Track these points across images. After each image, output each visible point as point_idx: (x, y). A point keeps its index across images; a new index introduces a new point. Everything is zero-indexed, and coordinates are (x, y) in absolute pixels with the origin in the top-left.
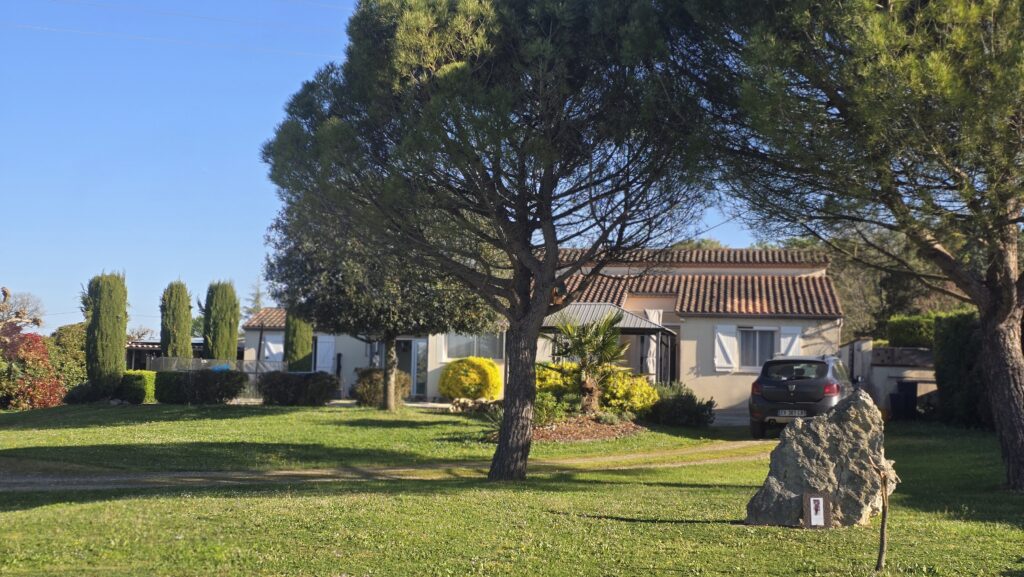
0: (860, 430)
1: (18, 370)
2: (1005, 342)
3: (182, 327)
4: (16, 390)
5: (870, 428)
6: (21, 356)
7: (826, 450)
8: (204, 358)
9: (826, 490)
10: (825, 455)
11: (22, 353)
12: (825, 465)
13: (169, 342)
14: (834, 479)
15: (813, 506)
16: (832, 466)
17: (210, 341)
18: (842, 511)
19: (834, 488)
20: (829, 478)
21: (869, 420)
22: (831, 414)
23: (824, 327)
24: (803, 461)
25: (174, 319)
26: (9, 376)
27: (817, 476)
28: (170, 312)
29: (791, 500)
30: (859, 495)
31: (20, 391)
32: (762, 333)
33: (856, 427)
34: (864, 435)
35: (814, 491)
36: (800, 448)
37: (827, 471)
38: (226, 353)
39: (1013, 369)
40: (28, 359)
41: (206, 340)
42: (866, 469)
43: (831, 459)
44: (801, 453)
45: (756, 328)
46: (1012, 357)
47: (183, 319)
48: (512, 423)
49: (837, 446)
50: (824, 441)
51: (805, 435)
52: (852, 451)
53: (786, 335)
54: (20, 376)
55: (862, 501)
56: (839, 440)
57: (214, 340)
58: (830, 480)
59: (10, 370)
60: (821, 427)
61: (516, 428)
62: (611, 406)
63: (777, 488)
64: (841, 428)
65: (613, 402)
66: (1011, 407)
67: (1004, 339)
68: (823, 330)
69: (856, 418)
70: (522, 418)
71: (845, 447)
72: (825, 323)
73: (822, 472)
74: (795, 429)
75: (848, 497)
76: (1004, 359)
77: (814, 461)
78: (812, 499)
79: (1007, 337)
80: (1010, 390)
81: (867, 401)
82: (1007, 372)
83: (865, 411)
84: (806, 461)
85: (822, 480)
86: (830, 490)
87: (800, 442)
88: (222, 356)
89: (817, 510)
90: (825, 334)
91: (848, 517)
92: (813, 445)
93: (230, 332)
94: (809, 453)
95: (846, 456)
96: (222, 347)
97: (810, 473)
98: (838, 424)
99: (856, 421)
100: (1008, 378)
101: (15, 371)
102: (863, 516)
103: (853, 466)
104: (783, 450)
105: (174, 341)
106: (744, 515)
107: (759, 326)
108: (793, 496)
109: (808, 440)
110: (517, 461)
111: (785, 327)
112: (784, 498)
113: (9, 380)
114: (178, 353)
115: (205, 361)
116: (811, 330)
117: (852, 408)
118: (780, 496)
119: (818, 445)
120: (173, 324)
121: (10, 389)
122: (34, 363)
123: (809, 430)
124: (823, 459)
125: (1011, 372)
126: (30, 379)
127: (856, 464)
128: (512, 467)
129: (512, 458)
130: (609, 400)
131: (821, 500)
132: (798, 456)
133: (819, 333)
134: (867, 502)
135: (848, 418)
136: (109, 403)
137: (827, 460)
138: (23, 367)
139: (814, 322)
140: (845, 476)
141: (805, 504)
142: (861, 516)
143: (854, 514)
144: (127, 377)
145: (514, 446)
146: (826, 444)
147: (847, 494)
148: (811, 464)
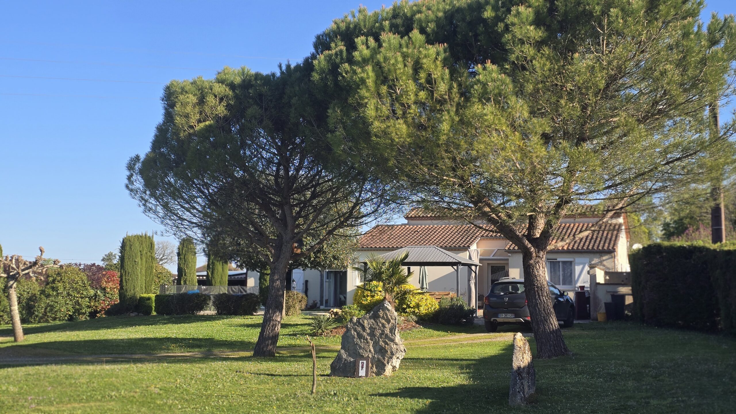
0: (385, 323)
1: (101, 295)
2: (533, 272)
3: (190, 265)
4: (100, 308)
5: (390, 321)
6: (103, 286)
7: (368, 334)
8: (203, 285)
9: (368, 356)
10: (368, 337)
11: (104, 284)
12: (368, 342)
13: (182, 276)
14: (372, 350)
15: (360, 365)
16: (371, 343)
17: (210, 274)
18: (376, 368)
19: (372, 355)
20: (370, 350)
21: (390, 317)
22: (371, 314)
23: (604, 258)
24: (357, 340)
25: (185, 261)
26: (95, 298)
27: (364, 349)
28: (182, 257)
29: (351, 362)
30: (384, 359)
31: (102, 308)
32: (564, 263)
33: (383, 321)
34: (387, 326)
35: (362, 357)
36: (355, 333)
37: (369, 346)
38: (220, 282)
39: (538, 287)
40: (107, 288)
41: (208, 273)
42: (388, 345)
43: (371, 340)
44: (356, 336)
45: (558, 260)
46: (537, 280)
47: (190, 261)
48: (267, 324)
49: (373, 331)
50: (367, 329)
51: (358, 326)
52: (381, 334)
53: (579, 264)
54: (103, 298)
55: (386, 362)
56: (375, 329)
57: (212, 273)
58: (370, 351)
59: (95, 295)
60: (366, 321)
61: (269, 326)
62: (407, 312)
63: (344, 356)
64: (376, 322)
65: (408, 310)
66: (536, 310)
67: (533, 269)
68: (604, 260)
69: (383, 316)
70: (273, 320)
71: (378, 333)
72: (605, 256)
73: (366, 347)
74: (353, 323)
75: (379, 360)
76: (533, 281)
77: (362, 340)
78: (360, 362)
79: (535, 268)
80: (536, 300)
81: (388, 306)
82: (534, 288)
83: (387, 312)
84: (358, 340)
85: (366, 351)
86: (370, 356)
87: (355, 330)
88: (218, 284)
89: (362, 368)
90: (605, 263)
91: (379, 371)
92: (362, 332)
93: (223, 268)
94: (360, 336)
95: (378, 338)
96: (217, 278)
97: (360, 347)
98: (374, 320)
99: (383, 318)
100: (535, 292)
101: (99, 296)
102: (386, 370)
103: (381, 343)
104: (347, 334)
105: (185, 275)
106: (328, 372)
107: (561, 258)
108: (352, 360)
109: (359, 329)
110: (268, 345)
111: (578, 259)
112: (347, 362)
113: (96, 301)
114: (188, 283)
115: (204, 287)
116: (595, 261)
117: (381, 310)
118: (345, 360)
119: (364, 331)
120: (184, 264)
121: (96, 307)
122: (111, 290)
123: (359, 323)
124: (367, 339)
125: (536, 289)
126: (109, 300)
127: (384, 342)
128: (265, 349)
129: (265, 344)
130: (406, 308)
131: (365, 362)
132: (354, 337)
133: (601, 262)
134: (388, 363)
135: (379, 317)
136: (129, 315)
137: (369, 340)
138: (105, 293)
139: (598, 255)
140: (378, 348)
141: (357, 364)
142: (385, 370)
143: (382, 369)
144: (142, 298)
145: (267, 336)
146: (368, 331)
147: (378, 359)
148: (361, 342)
